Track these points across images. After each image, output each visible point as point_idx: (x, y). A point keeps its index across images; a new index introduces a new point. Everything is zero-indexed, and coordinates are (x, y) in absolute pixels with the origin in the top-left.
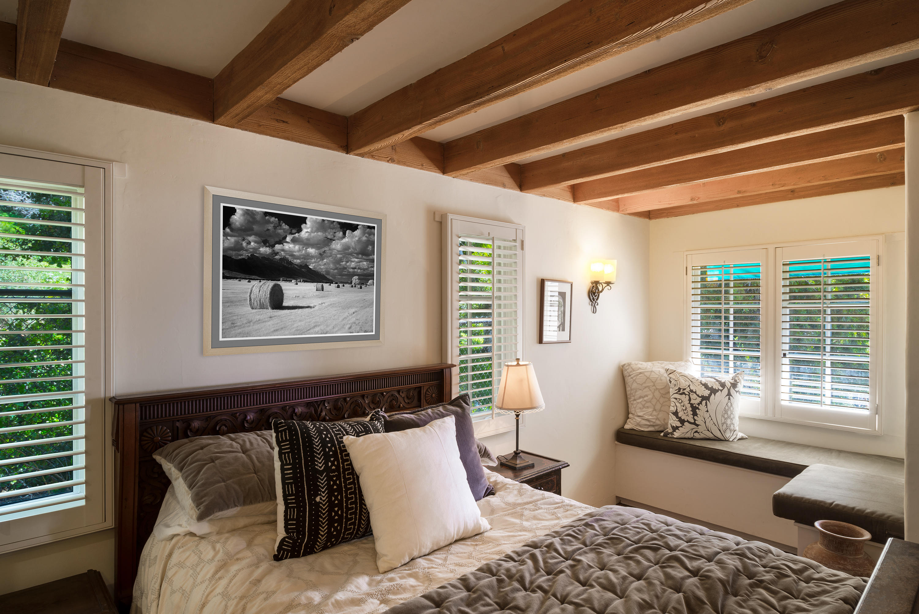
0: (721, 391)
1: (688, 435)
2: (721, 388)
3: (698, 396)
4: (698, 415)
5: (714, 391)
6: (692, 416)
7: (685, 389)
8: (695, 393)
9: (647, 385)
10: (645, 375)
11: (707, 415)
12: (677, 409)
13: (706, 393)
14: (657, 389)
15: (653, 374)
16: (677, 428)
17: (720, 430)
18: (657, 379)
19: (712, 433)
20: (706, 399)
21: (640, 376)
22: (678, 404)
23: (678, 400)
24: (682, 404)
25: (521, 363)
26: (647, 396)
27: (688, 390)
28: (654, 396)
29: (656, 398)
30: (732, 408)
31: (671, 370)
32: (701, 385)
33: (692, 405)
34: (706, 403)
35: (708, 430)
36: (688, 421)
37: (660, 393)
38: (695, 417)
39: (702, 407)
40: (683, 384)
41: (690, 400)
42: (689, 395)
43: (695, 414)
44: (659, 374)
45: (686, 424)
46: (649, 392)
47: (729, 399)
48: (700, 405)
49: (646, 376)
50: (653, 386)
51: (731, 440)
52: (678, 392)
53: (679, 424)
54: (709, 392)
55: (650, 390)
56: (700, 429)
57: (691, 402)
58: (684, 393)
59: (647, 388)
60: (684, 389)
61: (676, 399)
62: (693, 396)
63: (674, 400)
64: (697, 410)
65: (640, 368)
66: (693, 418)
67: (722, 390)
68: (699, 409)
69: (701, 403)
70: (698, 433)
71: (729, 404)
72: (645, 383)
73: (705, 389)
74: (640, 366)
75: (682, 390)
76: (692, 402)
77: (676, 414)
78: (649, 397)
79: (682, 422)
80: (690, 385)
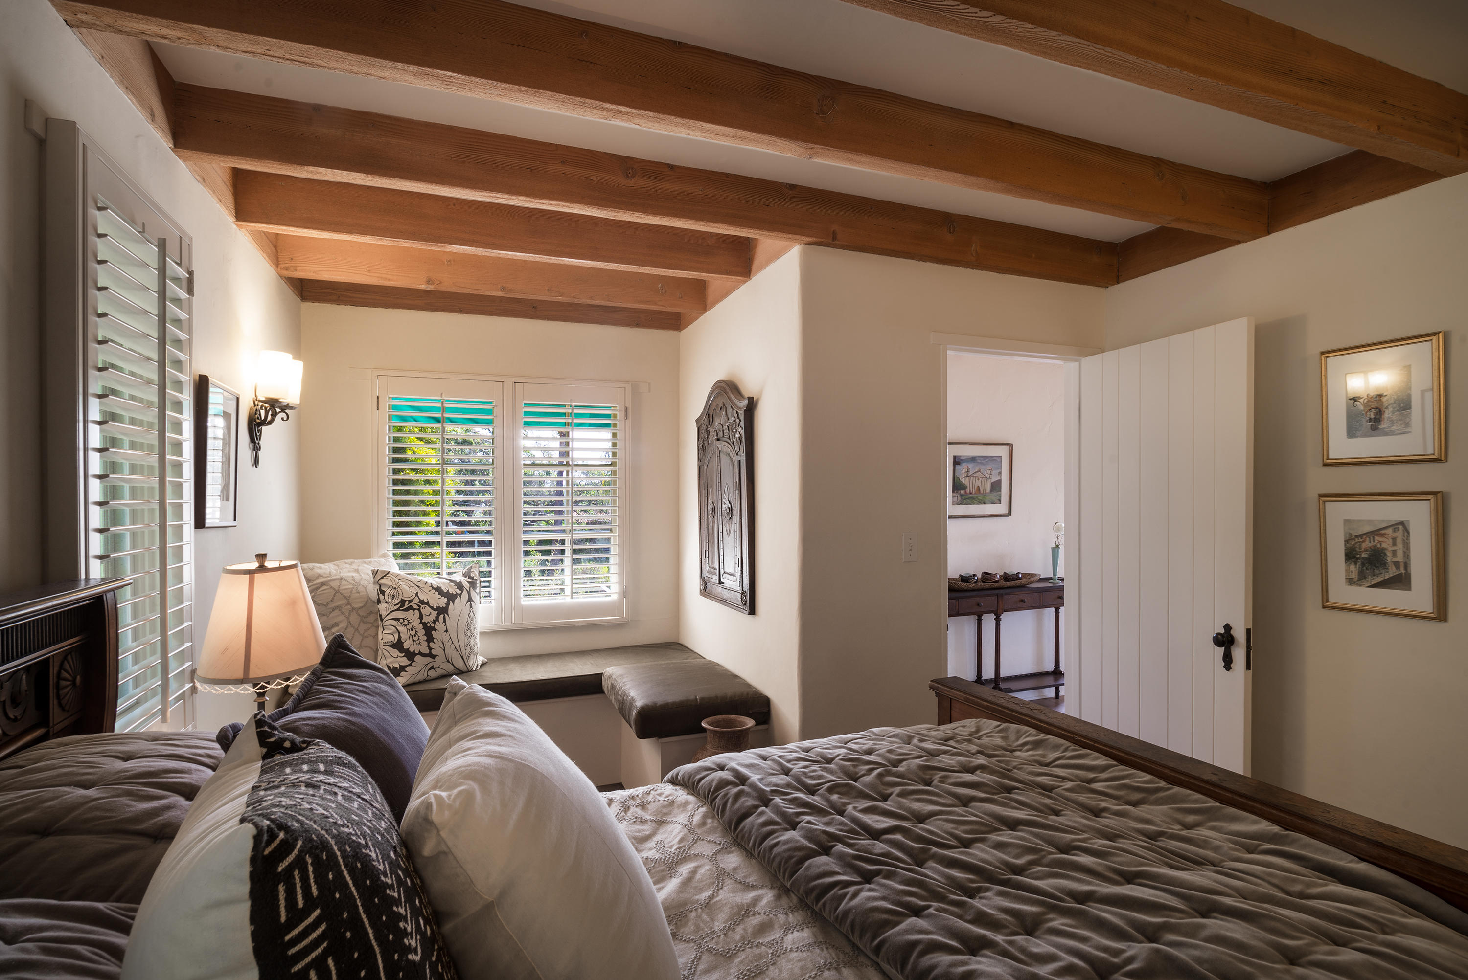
0: (460, 595)
1: (421, 677)
2: (459, 592)
3: (432, 608)
4: (435, 640)
5: (451, 598)
6: (426, 644)
7: (412, 601)
8: (428, 604)
9: (337, 604)
10: (331, 587)
11: (446, 637)
12: (400, 637)
13: (443, 601)
14: (353, 609)
15: (344, 583)
16: (403, 668)
17: (462, 657)
18: (351, 592)
19: (453, 664)
20: (442, 611)
21: (321, 589)
22: (401, 628)
23: (401, 621)
24: (409, 627)
25: (269, 564)
26: (336, 624)
27: (416, 601)
28: (349, 622)
29: (352, 626)
30: (474, 621)
31: (382, 571)
32: (434, 591)
33: (425, 625)
34: (444, 618)
35: (448, 661)
36: (420, 654)
37: (359, 615)
38: (431, 644)
39: (439, 626)
40: (408, 592)
41: (421, 617)
42: (419, 610)
43: (430, 639)
44: (352, 582)
45: (418, 658)
46: (342, 617)
47: (471, 606)
48: (437, 622)
49: (334, 589)
50: (346, 605)
51: (474, 669)
52: (401, 607)
53: (405, 661)
54: (446, 599)
55: (343, 613)
56: (438, 661)
57: (423, 621)
58: (410, 608)
59: (337, 611)
60: (410, 601)
61: (397, 619)
62: (426, 610)
63: (394, 623)
64: (433, 632)
65: (320, 576)
66: (428, 646)
67: (461, 593)
68: (435, 630)
69: (437, 619)
70: (434, 669)
71: (471, 614)
72: (332, 601)
73: (440, 596)
74: (319, 571)
75: (407, 603)
76: (425, 619)
77: (398, 645)
78: (340, 626)
79: (411, 656)
80: (417, 593)
